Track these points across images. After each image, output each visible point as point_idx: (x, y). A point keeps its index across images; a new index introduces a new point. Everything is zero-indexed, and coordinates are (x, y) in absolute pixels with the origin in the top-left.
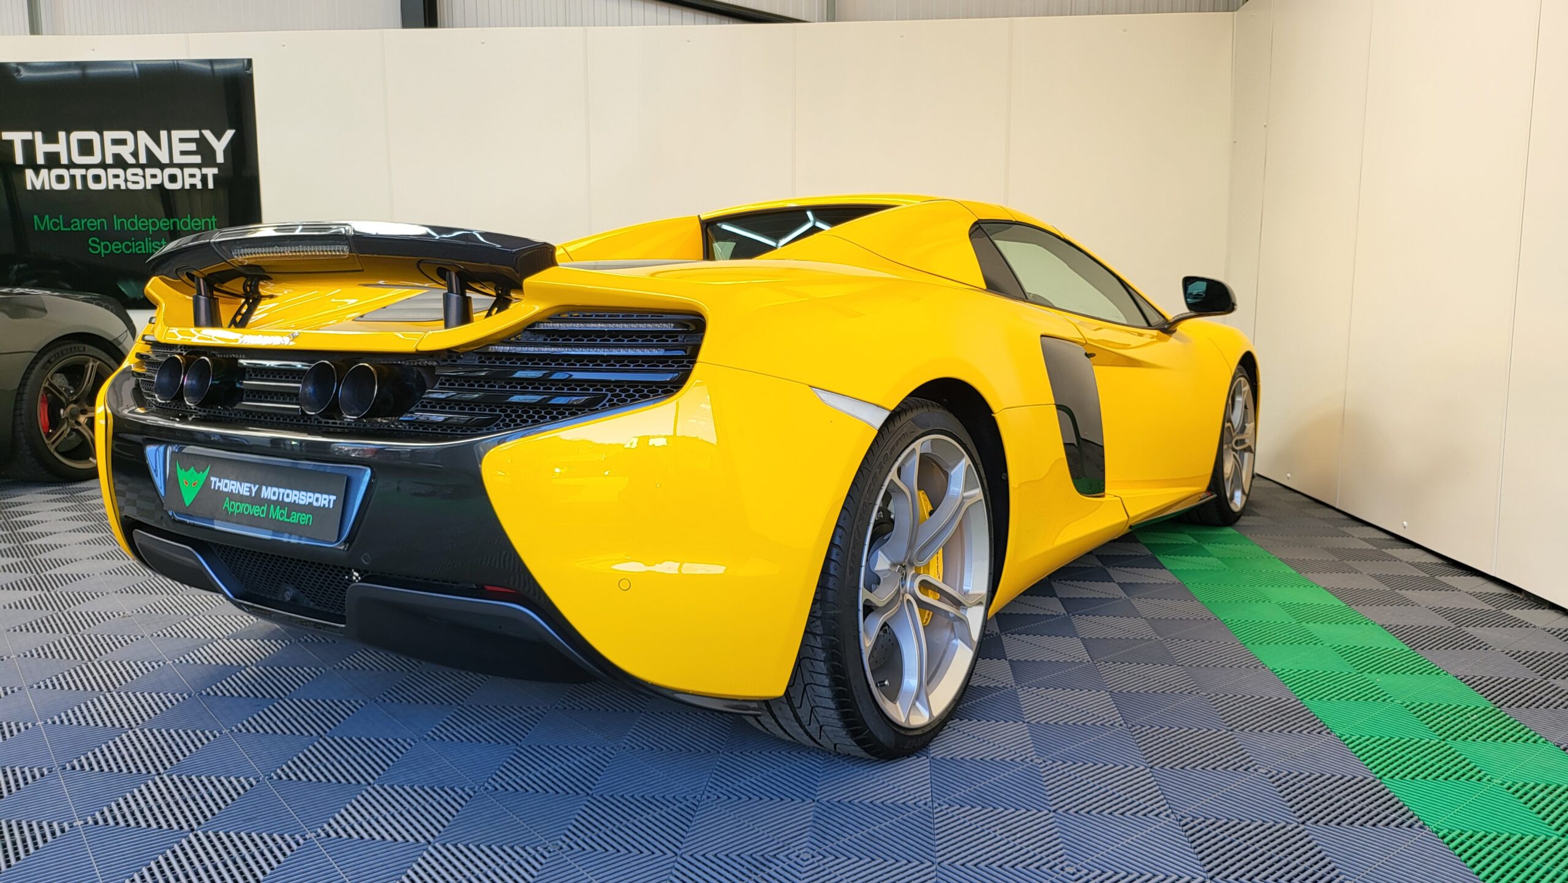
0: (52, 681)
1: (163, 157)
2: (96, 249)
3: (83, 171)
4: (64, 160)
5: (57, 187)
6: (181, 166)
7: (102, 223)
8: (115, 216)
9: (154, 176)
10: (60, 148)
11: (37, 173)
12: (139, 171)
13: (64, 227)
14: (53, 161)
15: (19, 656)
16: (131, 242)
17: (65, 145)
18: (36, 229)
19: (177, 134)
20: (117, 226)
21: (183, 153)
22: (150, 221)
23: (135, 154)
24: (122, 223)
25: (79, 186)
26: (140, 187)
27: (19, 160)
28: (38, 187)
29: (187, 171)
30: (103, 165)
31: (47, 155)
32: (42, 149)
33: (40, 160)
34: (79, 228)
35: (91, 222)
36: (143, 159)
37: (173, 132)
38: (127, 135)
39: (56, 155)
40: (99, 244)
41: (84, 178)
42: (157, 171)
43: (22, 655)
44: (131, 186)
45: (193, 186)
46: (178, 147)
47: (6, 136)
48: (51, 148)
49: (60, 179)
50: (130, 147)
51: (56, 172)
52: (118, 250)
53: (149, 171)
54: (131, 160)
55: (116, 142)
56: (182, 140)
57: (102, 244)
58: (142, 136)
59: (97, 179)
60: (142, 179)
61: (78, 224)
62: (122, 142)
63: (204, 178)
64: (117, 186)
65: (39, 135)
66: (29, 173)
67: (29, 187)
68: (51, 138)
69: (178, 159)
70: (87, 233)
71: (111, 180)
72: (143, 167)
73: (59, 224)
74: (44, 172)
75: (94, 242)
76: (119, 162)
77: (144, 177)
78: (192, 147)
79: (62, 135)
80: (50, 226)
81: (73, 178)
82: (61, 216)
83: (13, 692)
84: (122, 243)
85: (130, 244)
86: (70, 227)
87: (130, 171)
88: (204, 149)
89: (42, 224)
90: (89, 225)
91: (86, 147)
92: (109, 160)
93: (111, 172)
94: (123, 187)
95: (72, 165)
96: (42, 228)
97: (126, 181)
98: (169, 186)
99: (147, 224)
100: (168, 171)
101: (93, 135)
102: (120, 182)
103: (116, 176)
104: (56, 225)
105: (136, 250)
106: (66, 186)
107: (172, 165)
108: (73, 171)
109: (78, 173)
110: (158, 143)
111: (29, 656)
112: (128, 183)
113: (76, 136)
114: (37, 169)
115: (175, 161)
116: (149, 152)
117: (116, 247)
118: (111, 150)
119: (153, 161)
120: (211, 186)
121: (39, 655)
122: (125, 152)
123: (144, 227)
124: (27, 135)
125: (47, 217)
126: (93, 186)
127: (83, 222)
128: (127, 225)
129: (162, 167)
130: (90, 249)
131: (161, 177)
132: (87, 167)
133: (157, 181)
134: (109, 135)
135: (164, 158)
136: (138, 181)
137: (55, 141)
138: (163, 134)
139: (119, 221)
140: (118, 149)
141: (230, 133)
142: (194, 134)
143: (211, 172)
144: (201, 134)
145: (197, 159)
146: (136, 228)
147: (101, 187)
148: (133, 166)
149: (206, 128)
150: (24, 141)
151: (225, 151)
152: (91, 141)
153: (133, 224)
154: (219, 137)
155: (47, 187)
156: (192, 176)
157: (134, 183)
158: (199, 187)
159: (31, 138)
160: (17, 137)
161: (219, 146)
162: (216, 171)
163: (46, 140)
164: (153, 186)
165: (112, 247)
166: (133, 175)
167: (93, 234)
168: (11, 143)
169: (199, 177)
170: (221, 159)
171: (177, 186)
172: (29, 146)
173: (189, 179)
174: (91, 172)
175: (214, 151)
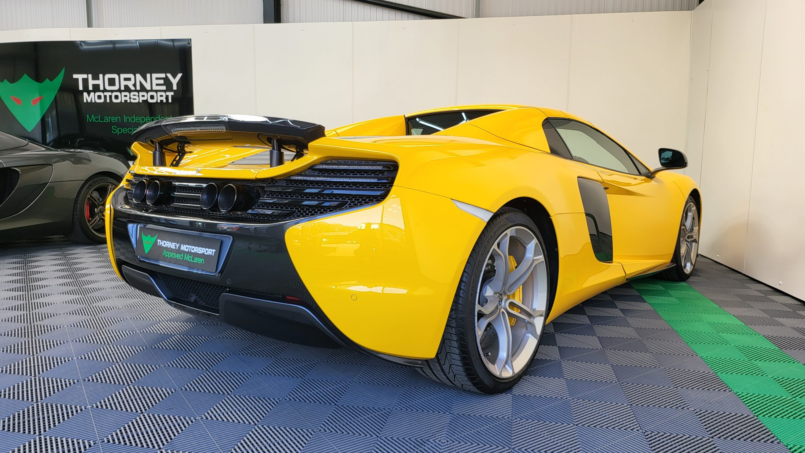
0: (82, 339)
1: (148, 86)
2: (115, 131)
3: (110, 94)
4: (102, 88)
5: (98, 101)
6: (156, 91)
7: (118, 119)
8: (124, 115)
9: (143, 96)
10: (100, 82)
11: (89, 95)
12: (136, 93)
13: (101, 120)
14: (96, 88)
15: (68, 326)
16: (132, 128)
17: (102, 81)
18: (88, 121)
19: (155, 76)
20: (125, 121)
21: (157, 85)
22: (141, 118)
23: (135, 85)
24: (128, 119)
25: (108, 101)
26: (137, 101)
27: (81, 88)
28: (89, 101)
29: (159, 94)
30: (119, 90)
31: (94, 86)
32: (91, 82)
33: (91, 88)
34: (107, 121)
35: (113, 118)
36: (138, 88)
37: (153, 75)
38: (131, 76)
39: (98, 86)
40: (117, 129)
41: (110, 97)
42: (145, 94)
43: (69, 326)
44: (133, 101)
45: (162, 101)
46: (155, 82)
47: (75, 76)
48: (96, 82)
49: (99, 97)
50: (133, 82)
51: (98, 94)
52: (125, 132)
53: (141, 94)
54: (133, 88)
55: (126, 79)
56: (157, 79)
57: (118, 129)
58: (139, 76)
59: (116, 97)
60: (138, 97)
61: (107, 119)
62: (129, 79)
63: (167, 97)
64: (126, 101)
65: (90, 76)
66: (85, 94)
67: (85, 101)
68: (96, 78)
69: (155, 88)
70: (111, 124)
71: (123, 98)
72: (138, 91)
73: (98, 119)
74: (92, 94)
75: (114, 128)
76: (127, 89)
77: (139, 96)
78: (162, 82)
79: (101, 76)
80: (94, 120)
81: (105, 96)
82: (99, 115)
83: (64, 343)
84: (127, 129)
85: (131, 129)
86: (103, 121)
87: (132, 93)
88: (168, 83)
89: (90, 119)
90: (112, 119)
91: (112, 82)
92: (123, 88)
93: (123, 94)
94: (129, 101)
95: (105, 90)
96: (91, 121)
97: (130, 98)
98: (150, 101)
99: (139, 119)
100: (150, 94)
101: (115, 76)
102: (127, 98)
103: (126, 96)
104: (97, 119)
106: (102, 101)
107: (152, 90)
108: (106, 94)
109: (108, 94)
110: (145, 79)
111: (73, 326)
112: (131, 99)
113: (108, 76)
114: (89, 93)
116: (141, 84)
118: (123, 83)
119: (143, 89)
120: (170, 101)
121: (77, 326)
122: (130, 84)
123: (138, 121)
124: (85, 76)
125: (93, 116)
126: (114, 101)
127: (109, 118)
128: (130, 120)
129: (147, 91)
130: (112, 131)
131: (146, 96)
132: (112, 91)
133: (145, 98)
134: (123, 76)
135: (148, 88)
136: (136, 98)
137: (98, 79)
138: (148, 76)
139: (126, 118)
140: (127, 83)
141: (180, 75)
142: (163, 75)
143: (170, 94)
144: (166, 76)
145: (164, 88)
146: (134, 121)
147: (118, 101)
148: (133, 91)
149: (168, 73)
150: (83, 79)
151: (177, 84)
152: (114, 79)
153: (133, 119)
154: (174, 77)
155: (93, 101)
156: (162, 96)
157: (134, 99)
158: (165, 101)
159: (86, 77)
160: (80, 77)
161: (175, 82)
162: (172, 93)
163: (93, 79)
164: (143, 101)
165: (123, 131)
166: (134, 95)
167: (115, 124)
168: (77, 79)
169: (164, 96)
170: (175, 88)
171: (154, 101)
172: (85, 81)
173: (160, 98)
174: (114, 94)
175: (172, 84)
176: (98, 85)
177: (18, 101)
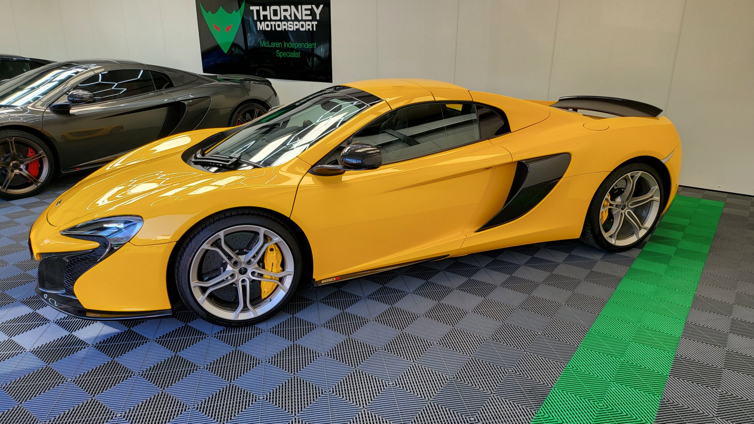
2: (278, 55)
4: (269, 19)
5: (267, 29)
6: (305, 21)
7: (281, 44)
9: (296, 25)
10: (267, 13)
12: (291, 23)
13: (269, 46)
14: (265, 18)
17: (269, 12)
18: (261, 46)
19: (304, 7)
20: (285, 46)
21: (306, 15)
22: (295, 44)
23: (290, 15)
24: (286, 45)
25: (273, 29)
26: (292, 29)
27: (255, 18)
28: (261, 29)
29: (308, 23)
30: (280, 20)
31: (264, 16)
32: (262, 13)
33: (262, 18)
34: (274, 46)
36: (293, 18)
37: (303, 6)
38: (287, 7)
39: (266, 16)
40: (280, 52)
41: (275, 25)
42: (297, 23)
44: (289, 29)
46: (304, 13)
48: (265, 13)
49: (268, 26)
50: (289, 13)
51: (267, 23)
53: (295, 23)
54: (289, 18)
55: (285, 10)
56: (306, 10)
58: (293, 7)
59: (278, 26)
61: (273, 44)
62: (287, 10)
63: (313, 26)
64: (285, 29)
65: (261, 7)
66: (258, 23)
67: (259, 29)
68: (265, 9)
69: (305, 18)
70: (275, 49)
71: (283, 26)
72: (293, 21)
74: (263, 23)
75: (278, 52)
76: (286, 19)
77: (293, 25)
78: (309, 12)
79: (268, 8)
80: (265, 45)
81: (271, 25)
82: (268, 41)
85: (289, 53)
86: (271, 46)
87: (289, 23)
88: (313, 13)
89: (263, 44)
90: (276, 45)
91: (275, 13)
92: (283, 18)
93: (284, 23)
94: (287, 29)
95: (271, 20)
96: (263, 46)
97: (288, 27)
98: (301, 29)
100: (301, 23)
101: (277, 7)
102: (286, 27)
103: (285, 25)
104: (267, 44)
105: (290, 56)
106: (269, 29)
107: (302, 20)
108: (272, 23)
109: (273, 23)
110: (298, 10)
113: (273, 7)
114: (261, 22)
115: (303, 19)
117: (285, 54)
119: (296, 19)
120: (315, 29)
122: (287, 14)
124: (258, 8)
125: (264, 41)
126: (278, 29)
127: (275, 43)
128: (288, 46)
129: (299, 21)
131: (298, 25)
132: (276, 21)
133: (297, 27)
134: (283, 7)
135: (300, 18)
136: (291, 27)
138: (300, 6)
140: (285, 13)
141: (321, 6)
142: (309, 7)
143: (315, 23)
144: (312, 7)
145: (310, 18)
146: (291, 47)
147: (280, 29)
148: (290, 20)
149: (313, 4)
150: (257, 10)
151: (320, 14)
152: (277, 10)
153: (290, 45)
154: (318, 7)
155: (264, 29)
156: (309, 25)
158: (311, 30)
160: (254, 8)
161: (318, 12)
162: (316, 23)
163: (262, 10)
164: (295, 29)
165: (283, 54)
167: (278, 49)
168: (253, 10)
169: (311, 25)
170: (318, 18)
171: (303, 29)
172: (258, 12)
173: (308, 27)
174: (278, 23)
175: (316, 14)
177: (217, 28)
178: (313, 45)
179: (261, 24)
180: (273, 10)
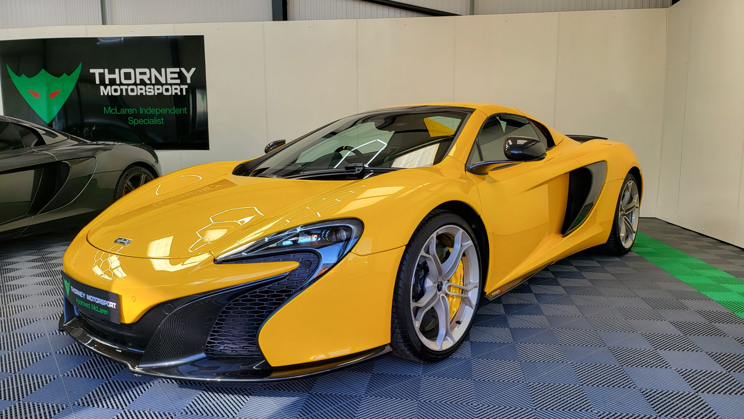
2: (131, 122)
3: (126, 87)
4: (118, 82)
5: (114, 94)
6: (171, 85)
7: (134, 111)
8: (140, 107)
9: (158, 89)
10: (116, 76)
11: (106, 88)
12: (152, 87)
13: (117, 112)
14: (112, 82)
17: (118, 75)
18: (105, 113)
19: (169, 70)
20: (141, 112)
21: (172, 78)
22: (157, 109)
23: (150, 79)
24: (144, 111)
25: (124, 94)
26: (152, 94)
27: (98, 82)
28: (106, 94)
29: (174, 87)
30: (135, 84)
31: (110, 79)
32: (108, 77)
33: (107, 82)
34: (124, 113)
35: (130, 110)
36: (153, 81)
37: (167, 69)
38: (146, 70)
40: (133, 120)
41: (127, 90)
42: (160, 87)
44: (148, 94)
45: (176, 94)
46: (169, 76)
47: (92, 71)
48: (112, 76)
49: (116, 91)
50: (148, 76)
51: (114, 87)
52: (141, 123)
53: (156, 87)
54: (148, 82)
55: (141, 74)
56: (171, 73)
57: (134, 120)
58: (153, 71)
59: (132, 90)
60: (153, 90)
61: (124, 111)
62: (145, 73)
63: (181, 90)
64: (141, 94)
65: (106, 71)
66: (102, 88)
67: (102, 94)
68: (112, 72)
69: (170, 81)
70: (128, 115)
71: (139, 91)
72: (153, 85)
73: (115, 111)
74: (109, 87)
75: (131, 119)
76: (143, 82)
77: (154, 89)
78: (176, 76)
79: (117, 70)
80: (111, 112)
81: (122, 90)
82: (116, 107)
84: (143, 120)
85: (147, 120)
86: (120, 112)
87: (148, 87)
88: (181, 77)
89: (107, 111)
90: (128, 111)
91: (128, 76)
92: (138, 82)
93: (139, 87)
94: (144, 94)
95: (121, 84)
96: (108, 113)
97: (146, 91)
98: (165, 93)
99: (155, 111)
100: (165, 87)
101: (131, 71)
102: (143, 92)
103: (141, 89)
104: (113, 111)
105: (149, 122)
106: (118, 94)
107: (167, 84)
108: (122, 87)
109: (124, 88)
112: (147, 92)
113: (123, 71)
114: (105, 86)
115: (168, 82)
116: (156, 78)
117: (141, 121)
118: (139, 77)
119: (158, 82)
120: (184, 94)
122: (146, 78)
123: (153, 112)
124: (101, 71)
125: (110, 108)
126: (130, 94)
127: (126, 110)
128: (146, 111)
129: (162, 85)
130: (129, 122)
131: (161, 90)
132: (128, 85)
133: (160, 91)
134: (138, 70)
135: (163, 81)
136: (151, 91)
137: (114, 73)
138: (163, 70)
139: (142, 110)
140: (142, 77)
141: (193, 70)
142: (177, 70)
143: (184, 87)
144: (180, 70)
145: (178, 81)
146: (150, 113)
147: (134, 94)
148: (149, 84)
149: (182, 67)
150: (100, 74)
151: (191, 78)
152: (130, 73)
153: (149, 111)
154: (188, 71)
155: (110, 94)
156: (176, 89)
157: (149, 92)
158: (179, 94)
159: (103, 72)
160: (97, 72)
161: (188, 75)
162: (187, 87)
163: (110, 73)
164: (158, 93)
165: (139, 121)
166: (149, 88)
167: (130, 115)
168: (94, 74)
169: (179, 89)
170: (189, 81)
171: (169, 94)
172: (102, 75)
173: (175, 90)
174: (130, 87)
175: (186, 78)
176: (115, 79)
177: (35, 94)
178: (182, 111)
179: (106, 89)
180: (125, 73)
